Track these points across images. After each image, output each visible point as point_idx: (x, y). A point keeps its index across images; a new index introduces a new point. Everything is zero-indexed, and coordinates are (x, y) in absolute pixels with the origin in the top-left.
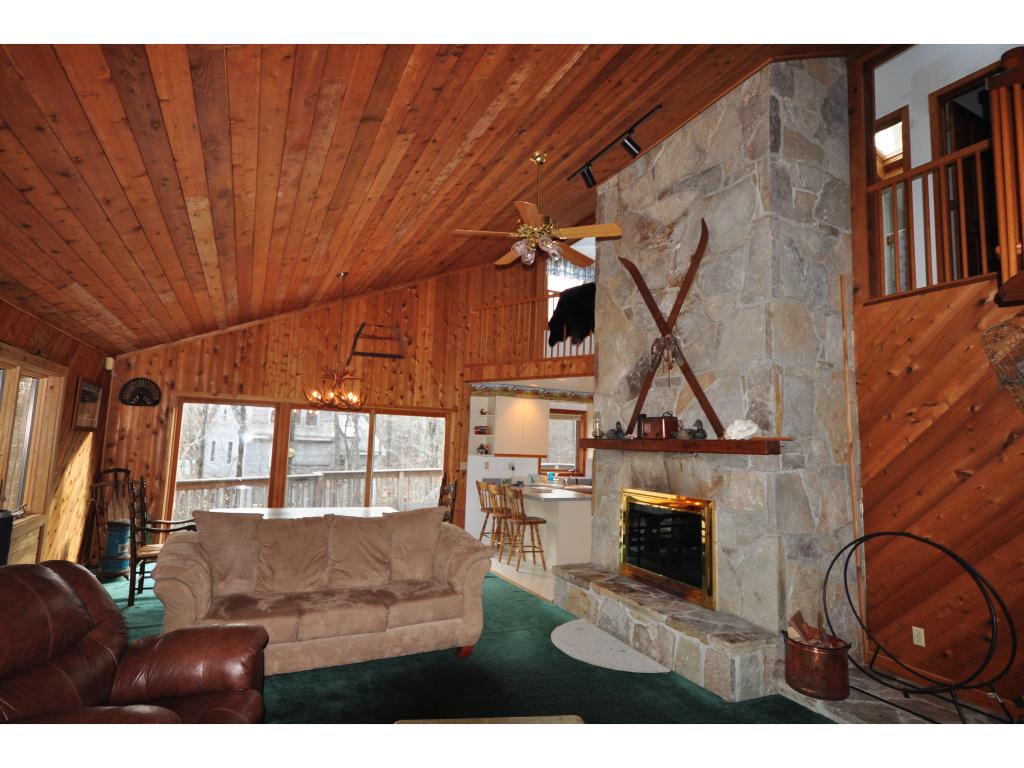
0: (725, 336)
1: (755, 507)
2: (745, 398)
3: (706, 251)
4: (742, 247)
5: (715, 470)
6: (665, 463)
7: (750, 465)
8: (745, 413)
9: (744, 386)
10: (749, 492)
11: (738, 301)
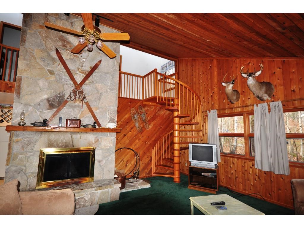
0: (103, 97)
1: (110, 147)
2: (109, 117)
3: (97, 69)
4: (110, 74)
5: (96, 138)
6: (71, 136)
7: (109, 135)
8: (108, 121)
9: (108, 113)
10: (108, 143)
11: (108, 89)
